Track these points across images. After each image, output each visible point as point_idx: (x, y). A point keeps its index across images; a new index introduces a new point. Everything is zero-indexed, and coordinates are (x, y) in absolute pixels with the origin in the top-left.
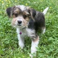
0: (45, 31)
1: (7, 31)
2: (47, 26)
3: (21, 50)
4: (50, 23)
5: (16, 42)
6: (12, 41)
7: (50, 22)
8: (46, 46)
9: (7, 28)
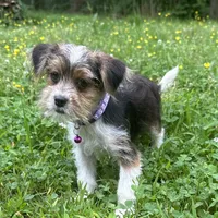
0: (165, 139)
1: (42, 144)
2: (169, 124)
3: (85, 197)
4: (178, 115)
5: (69, 174)
6: (58, 171)
7: (181, 111)
8: (167, 182)
9: (39, 135)
